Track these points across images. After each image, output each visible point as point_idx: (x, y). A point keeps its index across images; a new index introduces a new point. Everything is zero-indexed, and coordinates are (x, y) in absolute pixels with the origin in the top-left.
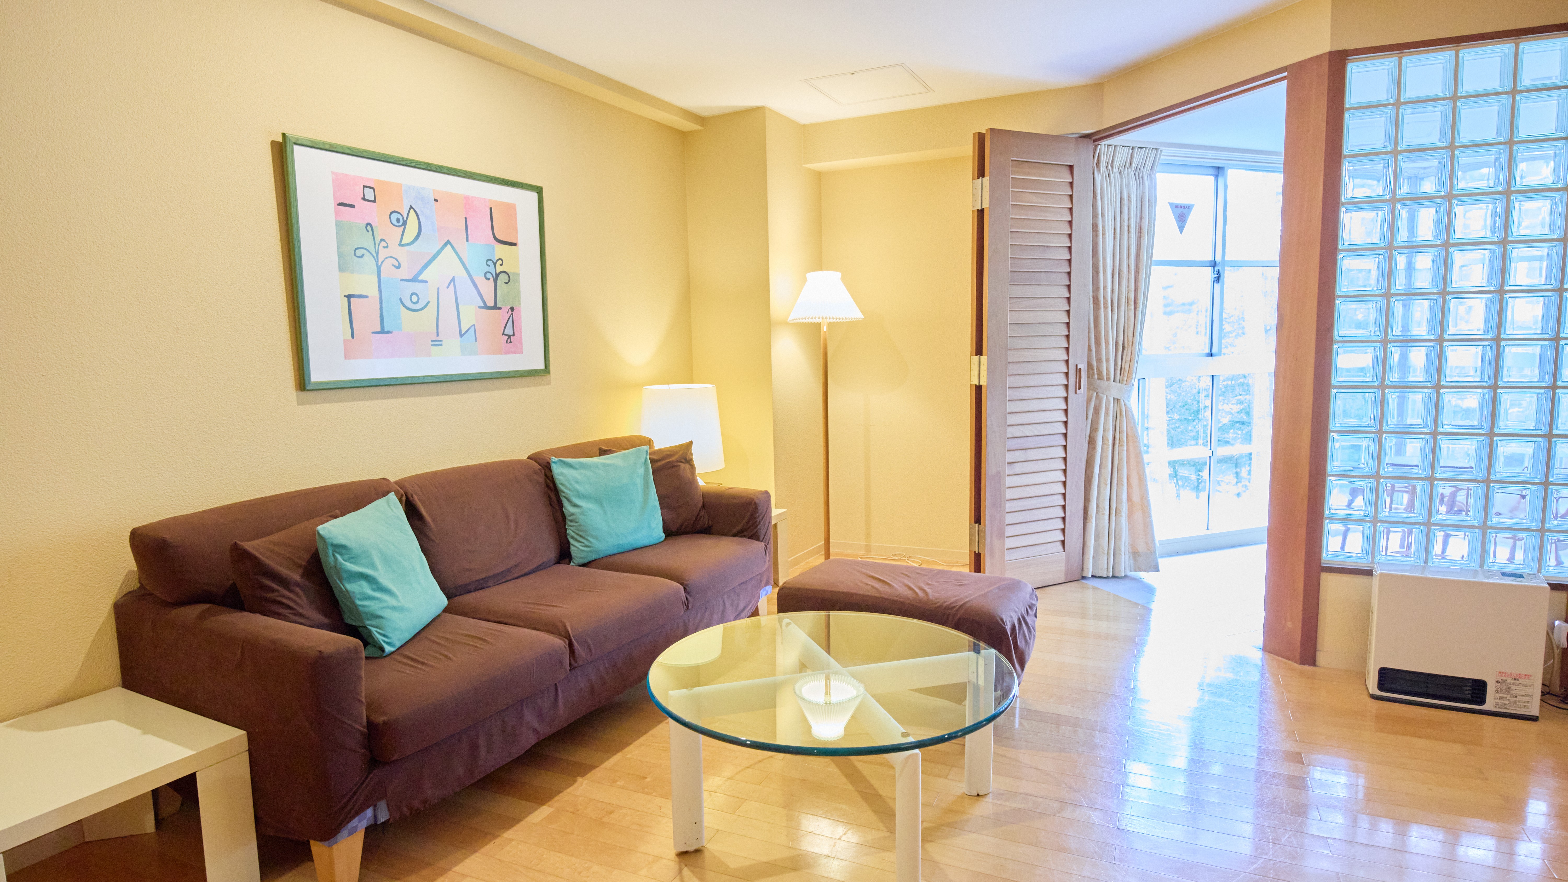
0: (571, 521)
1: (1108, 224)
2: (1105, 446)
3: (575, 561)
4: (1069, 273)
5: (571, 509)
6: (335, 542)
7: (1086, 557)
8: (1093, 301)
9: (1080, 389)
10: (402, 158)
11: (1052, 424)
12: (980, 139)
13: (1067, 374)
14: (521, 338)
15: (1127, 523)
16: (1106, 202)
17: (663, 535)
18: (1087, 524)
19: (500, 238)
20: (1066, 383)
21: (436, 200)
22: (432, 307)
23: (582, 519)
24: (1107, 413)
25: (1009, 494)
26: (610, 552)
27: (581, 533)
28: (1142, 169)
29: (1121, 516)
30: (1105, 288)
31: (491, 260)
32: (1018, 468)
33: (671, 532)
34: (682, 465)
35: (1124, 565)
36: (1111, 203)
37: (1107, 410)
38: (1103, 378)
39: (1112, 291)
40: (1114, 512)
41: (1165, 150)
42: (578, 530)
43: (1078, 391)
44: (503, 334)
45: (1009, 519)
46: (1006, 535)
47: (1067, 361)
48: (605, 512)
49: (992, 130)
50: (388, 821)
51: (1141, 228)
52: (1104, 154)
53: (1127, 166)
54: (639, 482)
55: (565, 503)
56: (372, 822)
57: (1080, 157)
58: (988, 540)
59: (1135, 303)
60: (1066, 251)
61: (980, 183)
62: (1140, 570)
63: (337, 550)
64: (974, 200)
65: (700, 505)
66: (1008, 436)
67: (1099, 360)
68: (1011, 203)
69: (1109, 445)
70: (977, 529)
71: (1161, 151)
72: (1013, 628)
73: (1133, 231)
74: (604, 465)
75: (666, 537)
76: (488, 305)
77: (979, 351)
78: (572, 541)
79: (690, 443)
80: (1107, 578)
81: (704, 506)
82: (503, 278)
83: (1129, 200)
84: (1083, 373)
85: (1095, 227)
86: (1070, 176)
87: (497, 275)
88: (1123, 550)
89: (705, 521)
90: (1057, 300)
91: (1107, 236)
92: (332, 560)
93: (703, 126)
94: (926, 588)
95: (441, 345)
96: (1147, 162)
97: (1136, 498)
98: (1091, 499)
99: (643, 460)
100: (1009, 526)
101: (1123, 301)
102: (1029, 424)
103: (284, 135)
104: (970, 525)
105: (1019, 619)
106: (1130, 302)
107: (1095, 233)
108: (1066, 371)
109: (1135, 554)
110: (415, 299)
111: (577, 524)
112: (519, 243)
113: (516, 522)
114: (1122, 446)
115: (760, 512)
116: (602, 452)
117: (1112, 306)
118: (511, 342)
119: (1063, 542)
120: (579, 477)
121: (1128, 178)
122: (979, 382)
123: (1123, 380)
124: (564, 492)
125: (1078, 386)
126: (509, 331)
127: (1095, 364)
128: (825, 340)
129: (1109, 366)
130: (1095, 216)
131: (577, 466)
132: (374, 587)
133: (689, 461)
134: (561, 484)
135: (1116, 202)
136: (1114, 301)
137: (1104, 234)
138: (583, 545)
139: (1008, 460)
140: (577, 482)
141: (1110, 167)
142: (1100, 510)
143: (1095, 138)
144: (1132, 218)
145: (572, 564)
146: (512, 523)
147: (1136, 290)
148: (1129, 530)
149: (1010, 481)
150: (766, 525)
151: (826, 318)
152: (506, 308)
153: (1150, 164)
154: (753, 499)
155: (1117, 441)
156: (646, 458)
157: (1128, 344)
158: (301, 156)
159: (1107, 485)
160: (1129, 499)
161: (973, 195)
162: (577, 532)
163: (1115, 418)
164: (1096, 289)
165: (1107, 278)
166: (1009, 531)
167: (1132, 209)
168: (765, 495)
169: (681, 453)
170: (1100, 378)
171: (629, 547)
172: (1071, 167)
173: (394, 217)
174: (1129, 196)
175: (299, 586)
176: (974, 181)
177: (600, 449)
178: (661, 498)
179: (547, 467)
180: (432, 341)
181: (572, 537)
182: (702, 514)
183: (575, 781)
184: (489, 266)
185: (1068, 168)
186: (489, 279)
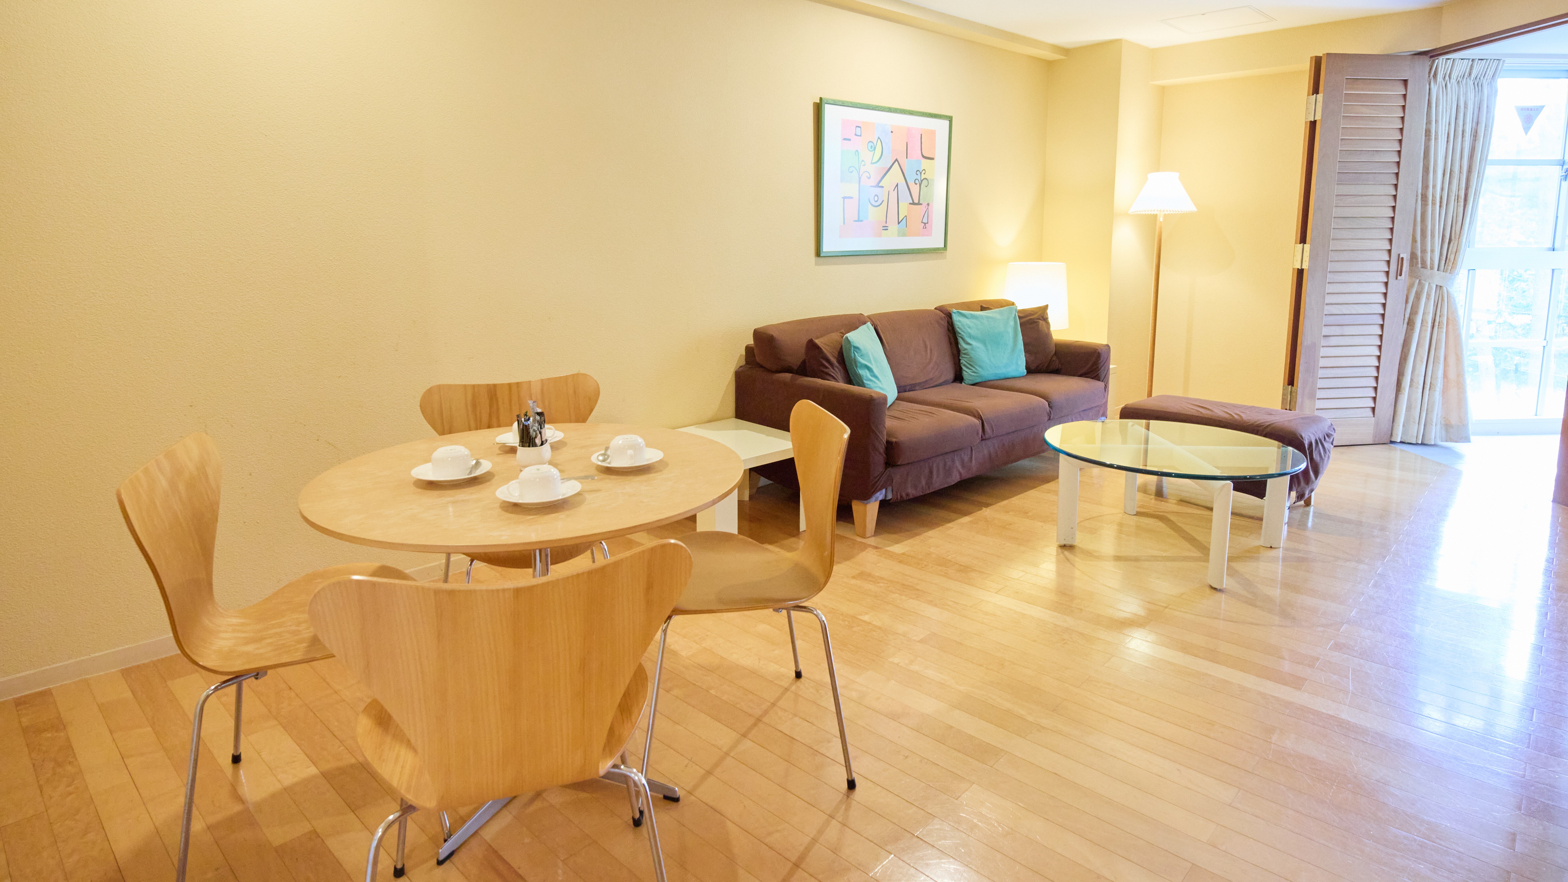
0: (965, 354)
1: (1442, 129)
2: (1424, 328)
3: (966, 382)
4: (1397, 174)
5: (965, 346)
6: (855, 345)
7: (1396, 425)
8: (1422, 198)
9: (1401, 275)
10: (876, 106)
11: (1371, 305)
12: (1317, 62)
13: (1388, 262)
14: (932, 226)
15: (1441, 398)
16: (1441, 110)
17: (1025, 371)
18: (1400, 396)
19: (925, 155)
20: (1387, 270)
21: (892, 132)
22: (885, 203)
23: (972, 354)
24: (1428, 298)
25: (1322, 362)
26: (990, 379)
27: (971, 363)
28: (1482, 78)
29: (1435, 391)
30: (1434, 187)
31: (918, 171)
32: (1333, 341)
33: (1032, 370)
34: (1041, 322)
35: (1435, 434)
36: (1446, 110)
37: (1428, 296)
38: (1427, 266)
39: (1442, 189)
40: (1428, 387)
41: (1508, 60)
42: (969, 361)
43: (1399, 277)
44: (922, 222)
45: (1321, 383)
46: (1317, 397)
47: (1390, 251)
48: (987, 350)
49: (1328, 55)
50: (891, 499)
51: (1476, 132)
52: (1442, 67)
53: (1466, 76)
54: (1011, 331)
55: (961, 341)
56: (884, 498)
57: (1416, 72)
58: (1299, 400)
59: (1466, 200)
60: (1396, 154)
61: (1315, 98)
62: (1451, 440)
63: (856, 350)
64: (1307, 113)
65: (1054, 352)
66: (1325, 313)
67: (1424, 251)
68: (1342, 115)
69: (1427, 327)
70: (1290, 390)
71: (1504, 61)
72: (1310, 444)
73: (1467, 135)
74: (988, 317)
75: (1027, 373)
76: (915, 202)
77: (1303, 240)
78: (964, 368)
79: (1047, 306)
80: (1417, 444)
81: (1056, 354)
82: (925, 182)
83: (1466, 107)
84: (1405, 262)
85: (1428, 132)
86: (1405, 90)
87: (922, 181)
88: (1434, 421)
89: (1056, 364)
90: (1382, 198)
91: (1440, 140)
92: (853, 355)
93: (1066, 56)
94: (1241, 414)
95: (887, 229)
96: (1488, 72)
97: (1452, 375)
98: (1405, 374)
99: (1014, 316)
100: (1320, 390)
101: (1453, 198)
102: (1346, 304)
103: (821, 99)
104: (1283, 387)
105: (1316, 441)
106: (1459, 199)
107: (1427, 138)
108: (1388, 259)
109: (1447, 426)
110: (876, 199)
111: (968, 356)
112: (936, 159)
113: (931, 350)
114: (1442, 328)
115: (1102, 359)
116: (983, 309)
117: (1441, 202)
118: (926, 228)
119: (1373, 409)
120: (971, 325)
121: (1466, 88)
122: (1302, 266)
123: (1447, 269)
124: (960, 334)
125: (1399, 273)
126: (925, 221)
127: (1419, 254)
128: (1161, 229)
129: (1434, 254)
130: (1429, 122)
131: (970, 317)
132: (872, 374)
133: (1045, 320)
134: (958, 328)
135: (1451, 109)
136: (1443, 197)
137: (1436, 139)
138: (972, 371)
139: (1324, 333)
140: (969, 327)
141: (1447, 78)
142: (1414, 384)
143: (1432, 54)
144: (1468, 123)
145: (963, 384)
146: (929, 351)
147: (1467, 189)
148: (1443, 404)
149: (1324, 352)
150: (1106, 370)
151: (1164, 211)
152: (925, 204)
153: (1491, 74)
154: (1097, 350)
155: (1437, 324)
156: (1015, 315)
157: (1455, 237)
158: (828, 110)
159: (1422, 362)
160: (1445, 376)
161: (1307, 109)
162: (969, 362)
163: (1436, 303)
164: (1425, 187)
165: (1437, 179)
166: (1320, 394)
167: (1468, 115)
168: (1106, 347)
169: (1040, 312)
170: (1424, 266)
171: (1003, 376)
172: (1405, 82)
173: (871, 144)
174: (1466, 104)
175: (837, 367)
176: (1309, 97)
177: (981, 306)
178: (1025, 345)
179: (949, 316)
180: (883, 227)
181: (965, 365)
182: (1054, 358)
183: (982, 509)
184: (917, 175)
185: (1402, 82)
186: (916, 184)
